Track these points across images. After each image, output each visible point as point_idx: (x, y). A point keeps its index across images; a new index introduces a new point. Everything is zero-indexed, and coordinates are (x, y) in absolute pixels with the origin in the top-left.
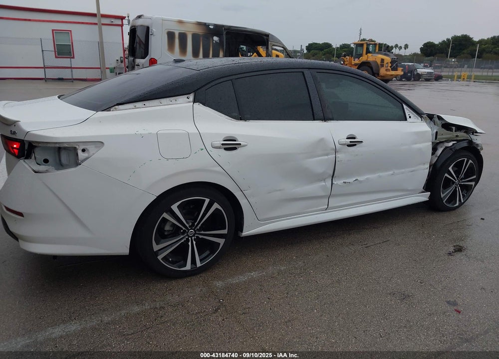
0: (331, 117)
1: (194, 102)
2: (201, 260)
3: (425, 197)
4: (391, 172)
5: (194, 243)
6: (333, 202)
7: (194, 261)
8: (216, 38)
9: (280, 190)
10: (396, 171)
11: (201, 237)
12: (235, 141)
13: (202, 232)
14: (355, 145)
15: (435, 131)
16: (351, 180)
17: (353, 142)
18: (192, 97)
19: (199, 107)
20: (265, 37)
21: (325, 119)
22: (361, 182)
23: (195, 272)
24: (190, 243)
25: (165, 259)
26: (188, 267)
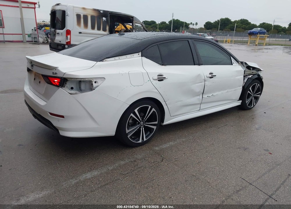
0: (201, 63)
1: (142, 56)
2: (146, 137)
3: (239, 103)
4: (227, 91)
5: (143, 128)
6: (203, 106)
7: (143, 138)
8: (104, 19)
9: (181, 101)
10: (229, 90)
11: (146, 125)
12: (162, 76)
13: (147, 123)
14: (213, 77)
15: (244, 70)
16: (210, 95)
17: (212, 76)
18: (140, 53)
19: (144, 58)
20: (131, 18)
21: (199, 64)
22: (214, 96)
23: (144, 143)
24: (141, 129)
25: (131, 137)
26: (140, 141)
